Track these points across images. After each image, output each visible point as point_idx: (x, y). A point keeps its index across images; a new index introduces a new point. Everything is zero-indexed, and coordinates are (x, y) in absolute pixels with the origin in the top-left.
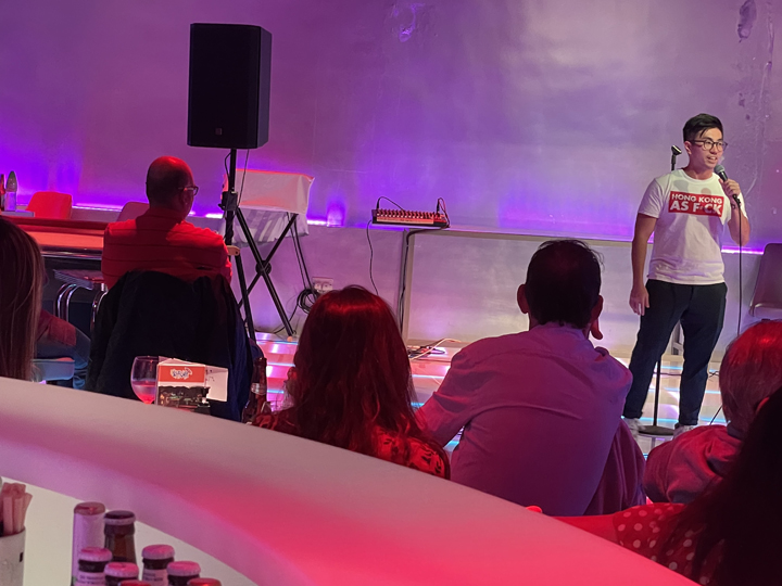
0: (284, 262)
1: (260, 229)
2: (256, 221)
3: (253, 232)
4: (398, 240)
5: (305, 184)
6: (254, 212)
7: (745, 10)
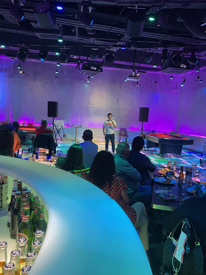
0: (61, 131)
1: (58, 127)
2: (57, 126)
3: (57, 128)
4: (75, 128)
5: (64, 122)
6: (57, 125)
7: (117, 100)
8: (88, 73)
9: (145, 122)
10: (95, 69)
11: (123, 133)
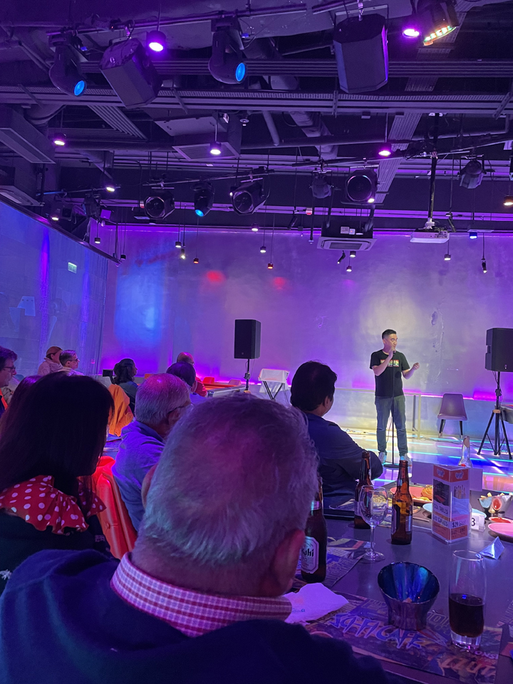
1: (273, 388)
2: (272, 385)
3: (270, 389)
5: (286, 373)
6: (271, 383)
7: (434, 316)
8: (336, 246)
9: (506, 371)
10: (352, 232)
11: (451, 407)
